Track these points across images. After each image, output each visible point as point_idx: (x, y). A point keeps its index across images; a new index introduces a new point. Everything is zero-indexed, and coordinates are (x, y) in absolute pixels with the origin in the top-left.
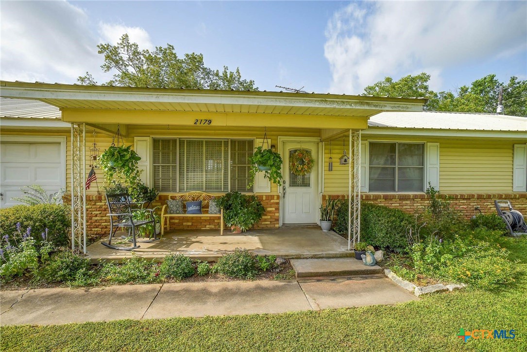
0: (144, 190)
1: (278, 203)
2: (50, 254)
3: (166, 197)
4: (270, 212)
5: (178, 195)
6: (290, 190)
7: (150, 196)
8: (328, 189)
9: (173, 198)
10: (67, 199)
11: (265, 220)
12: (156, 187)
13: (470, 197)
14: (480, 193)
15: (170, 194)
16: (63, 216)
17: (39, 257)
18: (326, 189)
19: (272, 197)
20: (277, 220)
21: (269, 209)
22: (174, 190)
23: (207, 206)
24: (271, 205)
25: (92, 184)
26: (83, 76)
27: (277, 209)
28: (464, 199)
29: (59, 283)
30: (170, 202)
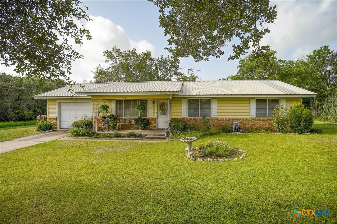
0: (113, 116)
1: (155, 121)
2: (89, 131)
3: (120, 119)
4: (153, 124)
5: (123, 118)
6: (160, 116)
7: (114, 118)
8: (173, 116)
9: (122, 119)
10: (92, 119)
11: (151, 126)
12: (117, 116)
13: (229, 120)
14: (234, 118)
15: (121, 117)
16: (91, 122)
17: (87, 131)
18: (172, 116)
19: (153, 119)
20: (155, 126)
21: (152, 123)
22: (123, 116)
23: (132, 121)
24: (153, 121)
25: (100, 114)
26: (98, 66)
27: (155, 123)
28: (227, 120)
29: (91, 137)
30: (121, 120)
